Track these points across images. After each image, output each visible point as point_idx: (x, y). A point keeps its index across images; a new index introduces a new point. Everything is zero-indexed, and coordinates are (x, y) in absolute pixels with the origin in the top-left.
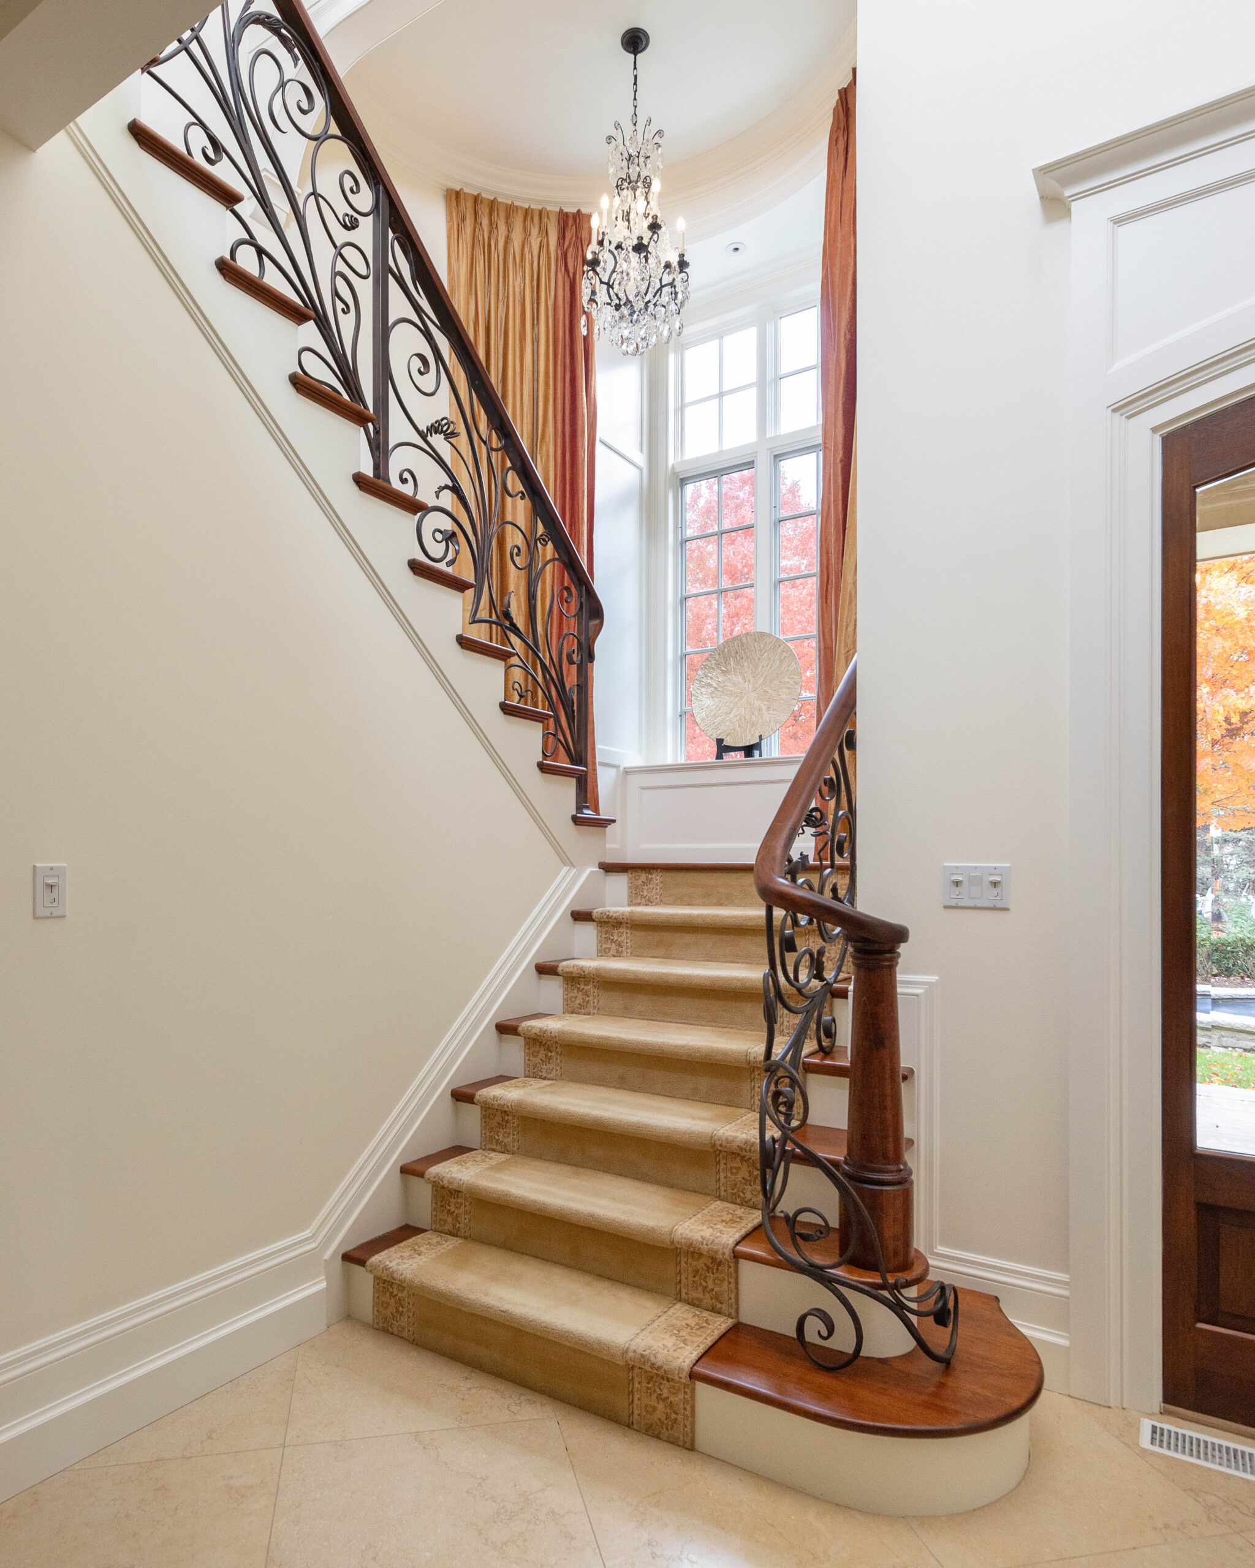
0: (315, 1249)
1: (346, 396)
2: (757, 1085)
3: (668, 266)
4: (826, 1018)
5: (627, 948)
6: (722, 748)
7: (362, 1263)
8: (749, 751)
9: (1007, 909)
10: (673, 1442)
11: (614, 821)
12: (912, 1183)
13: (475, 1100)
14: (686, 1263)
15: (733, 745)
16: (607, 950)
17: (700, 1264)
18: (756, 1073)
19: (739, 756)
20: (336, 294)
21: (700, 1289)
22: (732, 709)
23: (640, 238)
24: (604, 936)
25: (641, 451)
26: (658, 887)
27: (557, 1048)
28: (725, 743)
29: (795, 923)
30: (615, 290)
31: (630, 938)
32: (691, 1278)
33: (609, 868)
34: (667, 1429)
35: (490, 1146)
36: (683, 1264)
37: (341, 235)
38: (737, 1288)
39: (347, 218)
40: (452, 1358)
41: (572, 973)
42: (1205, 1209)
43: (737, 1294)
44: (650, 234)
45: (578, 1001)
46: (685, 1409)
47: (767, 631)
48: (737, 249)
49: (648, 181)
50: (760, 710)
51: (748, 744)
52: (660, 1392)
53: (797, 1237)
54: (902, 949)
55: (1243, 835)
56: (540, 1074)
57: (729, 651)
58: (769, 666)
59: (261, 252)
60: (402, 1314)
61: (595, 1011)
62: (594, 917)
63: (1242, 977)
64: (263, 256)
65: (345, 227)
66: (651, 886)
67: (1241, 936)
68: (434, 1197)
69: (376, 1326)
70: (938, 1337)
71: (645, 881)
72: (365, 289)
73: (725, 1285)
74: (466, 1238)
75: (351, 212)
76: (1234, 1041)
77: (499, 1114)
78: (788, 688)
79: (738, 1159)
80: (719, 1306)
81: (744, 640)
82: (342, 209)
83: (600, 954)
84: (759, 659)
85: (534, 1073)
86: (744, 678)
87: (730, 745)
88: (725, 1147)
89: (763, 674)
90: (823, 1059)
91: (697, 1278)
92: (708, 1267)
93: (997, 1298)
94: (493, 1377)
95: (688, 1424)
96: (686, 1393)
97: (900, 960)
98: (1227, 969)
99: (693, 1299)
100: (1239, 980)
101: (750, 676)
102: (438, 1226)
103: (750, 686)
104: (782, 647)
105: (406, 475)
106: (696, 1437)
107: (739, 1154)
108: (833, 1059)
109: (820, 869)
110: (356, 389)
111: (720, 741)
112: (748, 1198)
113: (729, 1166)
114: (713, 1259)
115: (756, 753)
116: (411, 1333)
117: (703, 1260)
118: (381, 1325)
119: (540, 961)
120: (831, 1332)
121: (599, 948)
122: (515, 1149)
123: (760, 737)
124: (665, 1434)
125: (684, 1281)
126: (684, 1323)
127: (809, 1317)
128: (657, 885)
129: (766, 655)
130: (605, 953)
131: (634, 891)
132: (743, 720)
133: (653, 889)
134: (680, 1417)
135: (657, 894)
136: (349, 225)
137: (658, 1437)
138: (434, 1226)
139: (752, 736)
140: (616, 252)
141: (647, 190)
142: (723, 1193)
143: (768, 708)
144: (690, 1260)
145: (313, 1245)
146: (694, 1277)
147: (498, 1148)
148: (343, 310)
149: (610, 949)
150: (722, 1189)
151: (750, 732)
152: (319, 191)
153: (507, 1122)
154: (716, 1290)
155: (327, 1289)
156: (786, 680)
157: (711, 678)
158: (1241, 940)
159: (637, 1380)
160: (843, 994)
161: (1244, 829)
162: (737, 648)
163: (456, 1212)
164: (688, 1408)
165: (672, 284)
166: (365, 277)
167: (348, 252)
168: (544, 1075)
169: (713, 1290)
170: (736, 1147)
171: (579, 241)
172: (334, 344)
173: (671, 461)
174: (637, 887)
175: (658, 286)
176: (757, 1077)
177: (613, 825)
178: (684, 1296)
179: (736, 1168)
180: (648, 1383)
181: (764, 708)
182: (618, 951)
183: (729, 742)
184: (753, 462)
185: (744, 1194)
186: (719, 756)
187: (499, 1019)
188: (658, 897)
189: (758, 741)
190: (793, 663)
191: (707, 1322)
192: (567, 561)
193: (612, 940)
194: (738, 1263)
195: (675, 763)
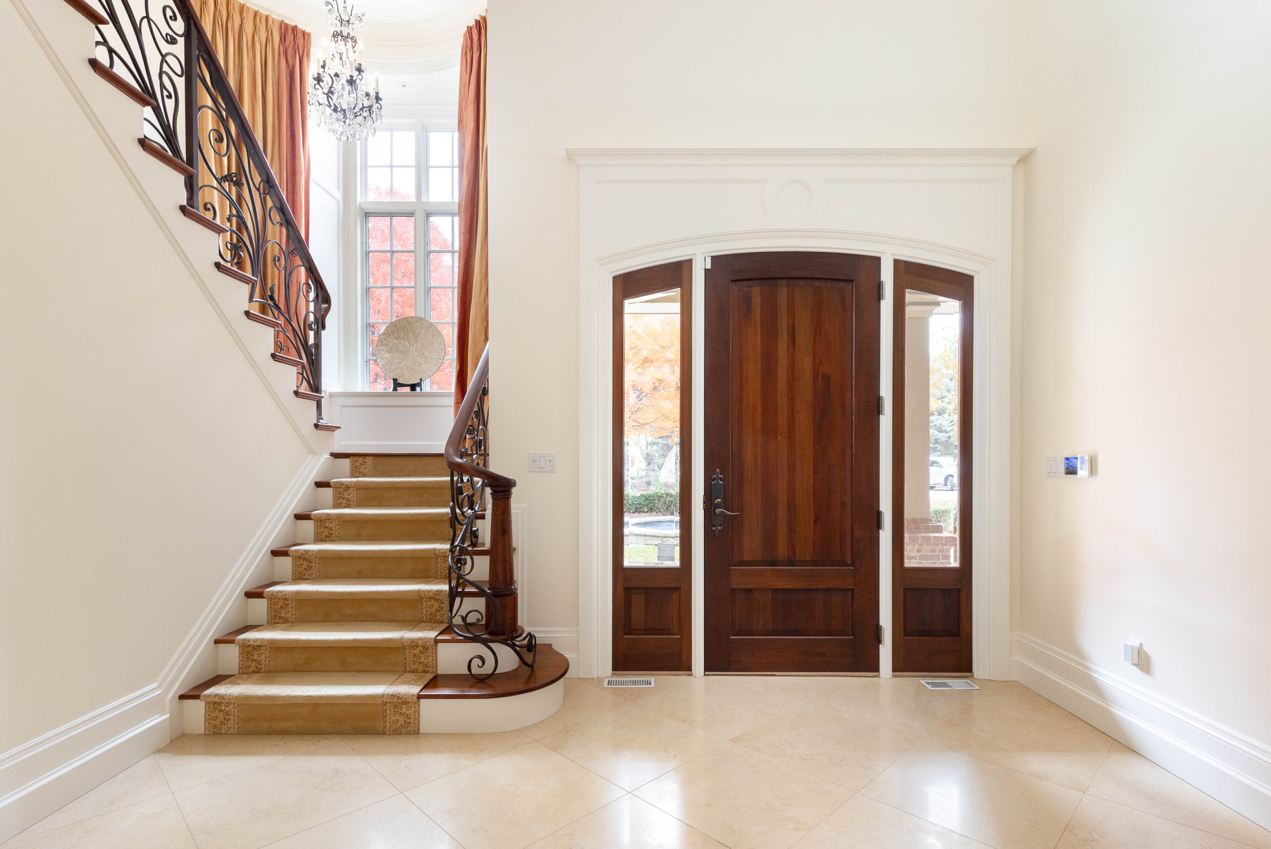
0: (161, 693)
1: (170, 153)
2: (439, 565)
3: (367, 95)
4: (474, 529)
5: (354, 502)
6: (397, 385)
7: (197, 697)
8: (413, 387)
9: (555, 472)
10: (408, 733)
11: (340, 428)
12: (517, 594)
13: (264, 595)
14: (409, 652)
15: (403, 383)
16: (340, 504)
17: (417, 651)
18: (439, 559)
19: (407, 390)
20: (163, 86)
21: (417, 664)
22: (402, 362)
23: (352, 77)
24: (338, 496)
25: (339, 190)
26: (370, 467)
27: (316, 560)
28: (398, 381)
29: (462, 481)
30: (334, 101)
31: (356, 496)
32: (412, 659)
33: (336, 456)
34: (405, 728)
35: (275, 621)
36: (408, 654)
37: (165, 48)
38: (436, 658)
39: (168, 37)
40: (268, 734)
41: (321, 517)
42: (627, 590)
43: (436, 661)
44: (357, 73)
45: (325, 534)
46: (415, 715)
47: (423, 316)
48: (404, 86)
49: (355, 39)
50: (420, 363)
51: (413, 383)
52: (401, 711)
53: (468, 626)
54: (514, 490)
55: (660, 440)
56: (304, 577)
57: (400, 326)
58: (426, 338)
59: (111, 51)
60: (229, 720)
61: (337, 539)
62: (331, 485)
63: (657, 512)
64: (113, 54)
65: (167, 41)
66: (366, 466)
67: (656, 491)
68: (241, 653)
69: (207, 733)
70: (529, 658)
71: (362, 463)
72: (180, 83)
73: (431, 658)
74: (266, 672)
75: (171, 33)
76: (651, 541)
77: (281, 601)
78: (438, 352)
79: (433, 600)
80: (427, 669)
81: (410, 320)
82: (165, 30)
83: (335, 507)
84: (419, 333)
85: (299, 577)
86: (409, 343)
87: (402, 383)
88: (427, 595)
89: (421, 342)
90: (473, 548)
91: (415, 659)
92: (421, 652)
93: (551, 645)
94: (298, 736)
95: (416, 722)
96: (415, 707)
97: (512, 495)
98: (651, 509)
99: (413, 669)
100: (656, 514)
101: (414, 343)
102: (244, 670)
103: (414, 348)
104: (433, 328)
105: (209, 206)
106: (420, 728)
107: (433, 598)
108: (477, 547)
109: (472, 455)
110: (177, 148)
111: (395, 380)
112: (438, 619)
113: (428, 605)
114: (424, 647)
115: (418, 389)
116: (236, 729)
117: (418, 649)
118: (211, 731)
119: (297, 512)
120: (483, 664)
121: (335, 503)
122: (293, 620)
123: (421, 380)
124: (404, 730)
125: (408, 662)
126: (411, 679)
127: (474, 659)
128: (369, 465)
129: (423, 331)
130: (339, 505)
131: (354, 469)
132: (409, 368)
133: (367, 468)
134: (411, 720)
135: (369, 470)
136: (170, 40)
137: (400, 734)
138: (241, 671)
139: (416, 378)
140: (334, 78)
141: (354, 44)
142: (424, 619)
143: (425, 363)
144: (412, 651)
145: (160, 692)
146: (414, 658)
147: (281, 621)
148: (167, 96)
149: (342, 503)
150: (424, 617)
151: (414, 375)
152: (151, 16)
153: (287, 604)
154: (425, 662)
155: (170, 717)
156: (436, 347)
157: (388, 341)
158: (657, 493)
159: (388, 709)
160: (483, 517)
161: (660, 438)
162: (405, 324)
163: (258, 659)
164: (416, 714)
165: (370, 107)
166: (181, 76)
167: (169, 59)
168: (307, 577)
169: (424, 662)
170: (432, 594)
171: (296, 46)
172: (161, 118)
173: (359, 200)
174: (356, 467)
175: (361, 107)
176: (439, 561)
177: (339, 429)
178: (408, 669)
179: (431, 605)
180: (395, 709)
181: (423, 362)
182: (347, 504)
183: (400, 381)
184: (413, 213)
185: (436, 617)
186: (395, 389)
187: (272, 549)
188: (370, 472)
189: (419, 381)
190: (440, 338)
191: (422, 676)
192: (308, 267)
193: (344, 498)
194: (437, 646)
195: (363, 391)
